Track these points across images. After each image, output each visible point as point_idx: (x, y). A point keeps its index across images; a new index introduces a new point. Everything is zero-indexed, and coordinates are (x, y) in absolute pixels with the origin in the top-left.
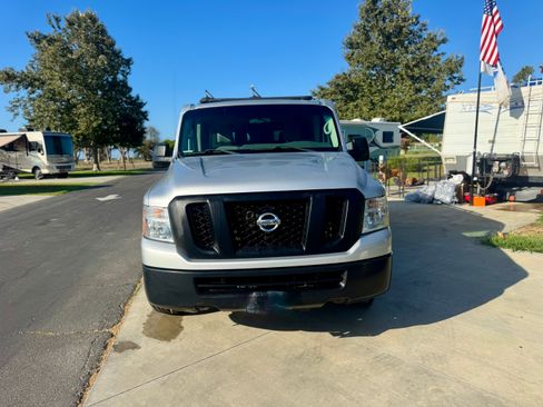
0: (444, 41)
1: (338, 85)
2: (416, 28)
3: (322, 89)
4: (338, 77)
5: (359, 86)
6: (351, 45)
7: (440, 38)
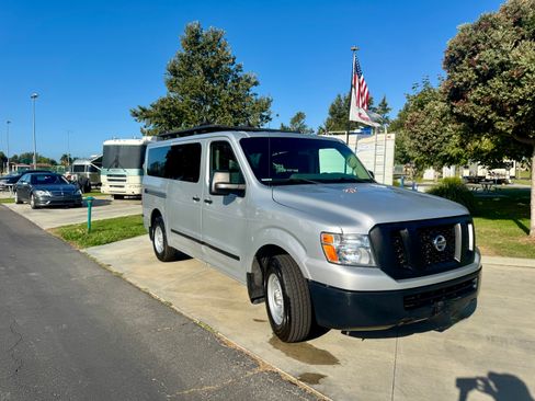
0: (256, 84)
1: (163, 109)
2: (232, 68)
3: (144, 110)
4: (163, 102)
5: (183, 113)
6: (174, 72)
7: (253, 81)
